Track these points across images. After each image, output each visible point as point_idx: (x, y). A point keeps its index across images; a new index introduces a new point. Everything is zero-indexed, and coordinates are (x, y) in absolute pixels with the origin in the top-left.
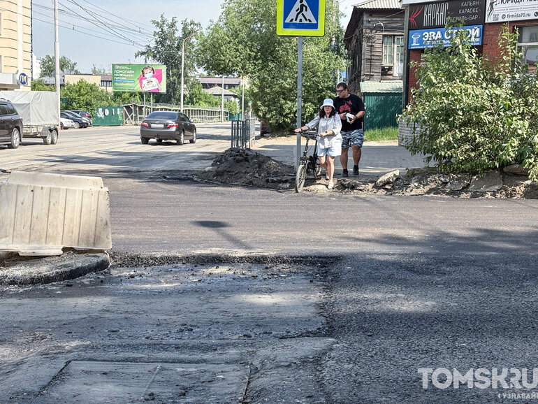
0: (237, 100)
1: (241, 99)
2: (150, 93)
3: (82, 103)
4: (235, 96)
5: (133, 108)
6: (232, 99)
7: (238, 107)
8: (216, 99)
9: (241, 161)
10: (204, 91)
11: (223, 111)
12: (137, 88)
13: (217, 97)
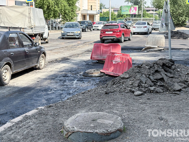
0: (158, 15)
1: (159, 15)
2: (133, 15)
3: (113, 19)
4: (157, 14)
5: (127, 19)
6: (156, 15)
7: (158, 17)
8: (151, 15)
9: (176, 33)
10: (147, 12)
11: (154, 19)
12: (129, 13)
13: (151, 14)
